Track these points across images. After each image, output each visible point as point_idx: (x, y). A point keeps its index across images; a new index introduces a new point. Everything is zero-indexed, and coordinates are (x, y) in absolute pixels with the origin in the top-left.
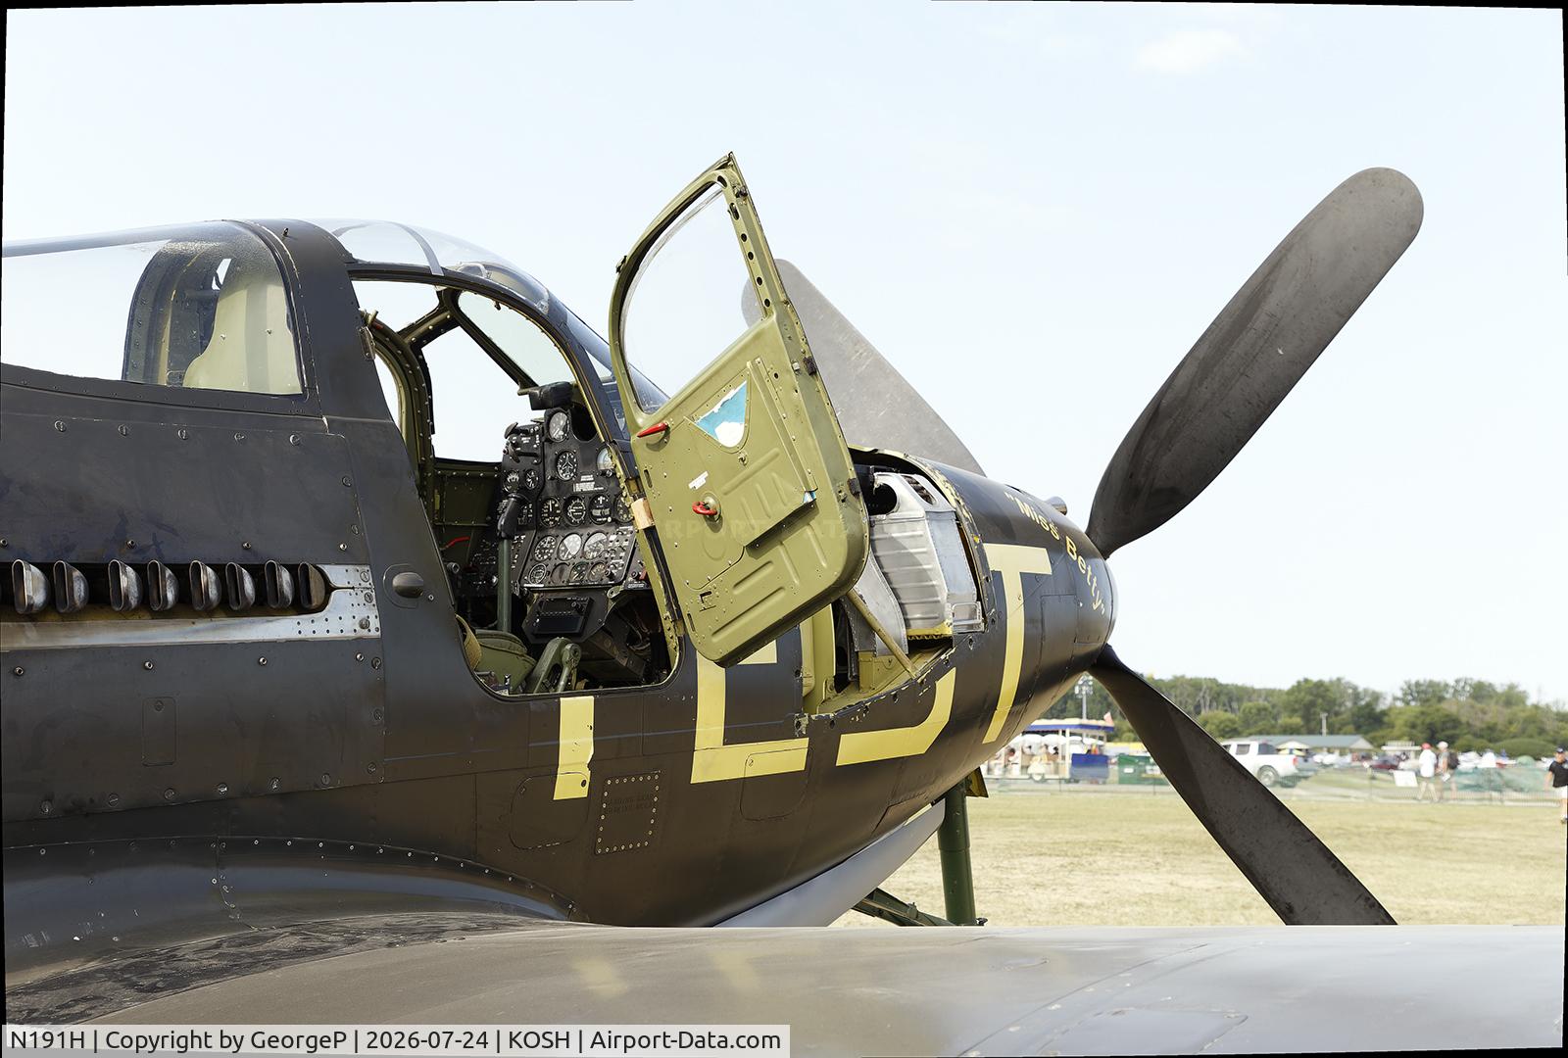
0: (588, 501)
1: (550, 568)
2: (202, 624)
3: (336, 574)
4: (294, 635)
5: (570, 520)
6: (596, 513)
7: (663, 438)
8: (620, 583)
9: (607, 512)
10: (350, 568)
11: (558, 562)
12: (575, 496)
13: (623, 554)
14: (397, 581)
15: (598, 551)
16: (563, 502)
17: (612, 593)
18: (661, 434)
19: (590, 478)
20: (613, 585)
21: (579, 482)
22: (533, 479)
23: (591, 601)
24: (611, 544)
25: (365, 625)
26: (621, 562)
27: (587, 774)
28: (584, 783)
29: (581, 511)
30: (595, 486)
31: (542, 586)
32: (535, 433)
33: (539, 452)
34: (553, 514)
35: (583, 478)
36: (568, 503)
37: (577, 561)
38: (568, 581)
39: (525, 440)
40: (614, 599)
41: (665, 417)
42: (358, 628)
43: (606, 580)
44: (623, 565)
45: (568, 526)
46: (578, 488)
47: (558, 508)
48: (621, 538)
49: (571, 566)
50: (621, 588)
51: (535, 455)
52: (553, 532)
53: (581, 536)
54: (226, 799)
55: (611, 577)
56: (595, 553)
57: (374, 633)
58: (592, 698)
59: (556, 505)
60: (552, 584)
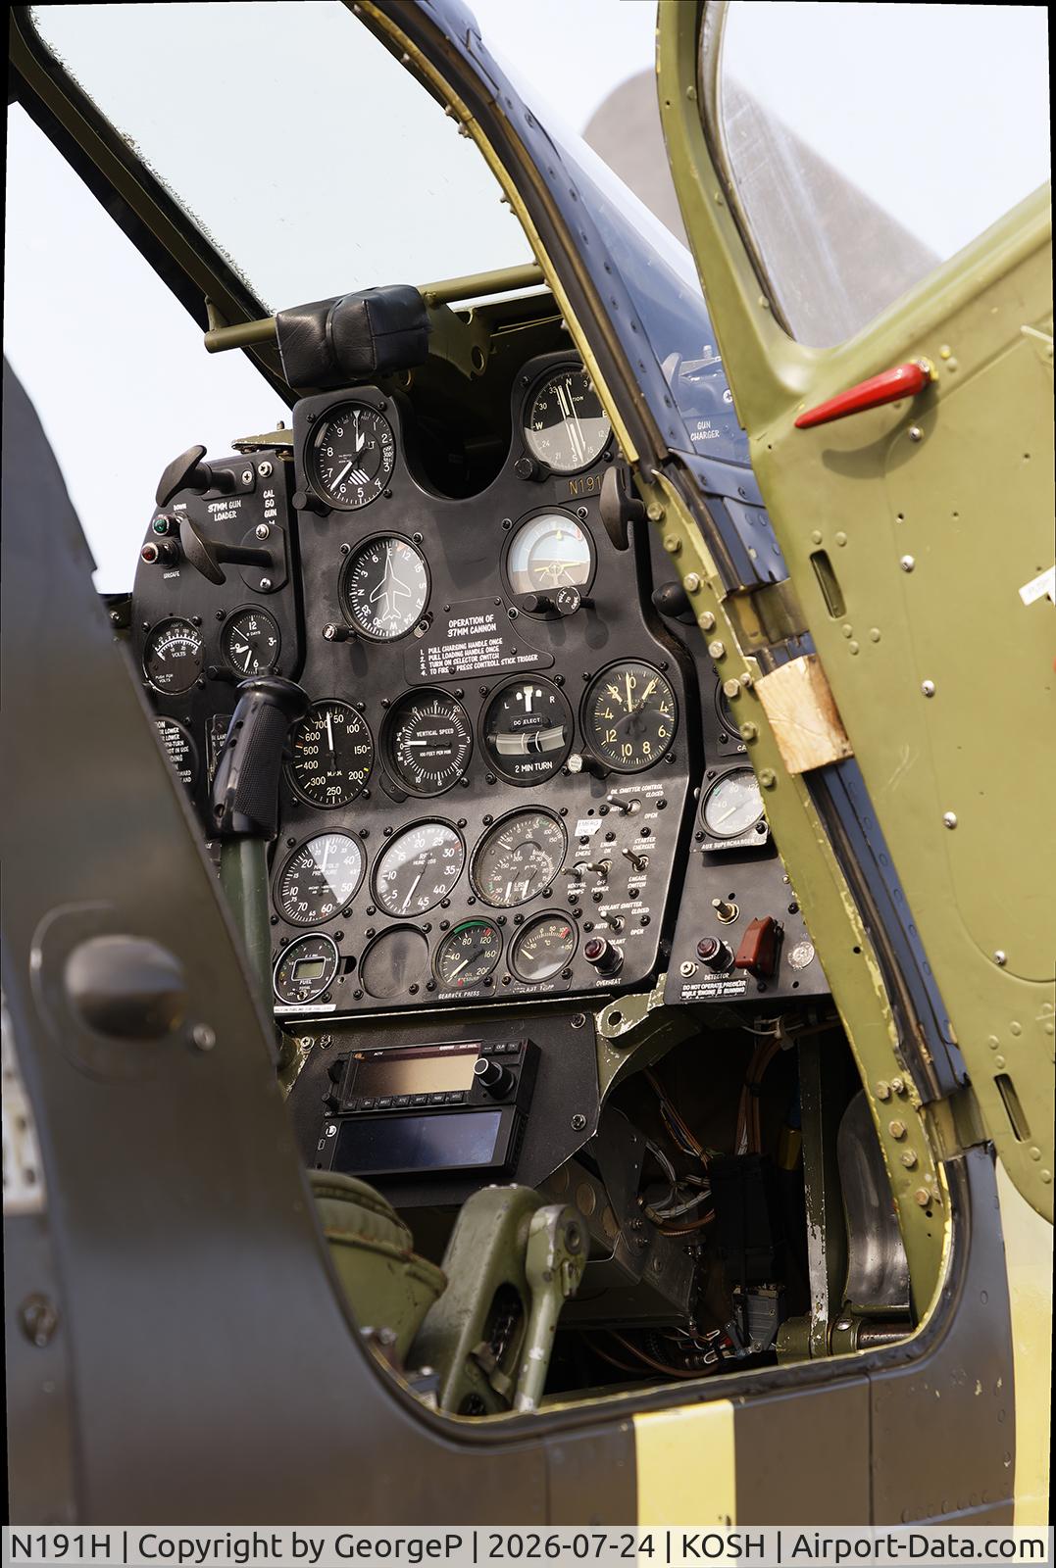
0: (476, 707)
1: (353, 945)
5: (407, 776)
6: (512, 745)
7: (905, 423)
8: (647, 985)
9: (553, 738)
11: (382, 922)
12: (425, 693)
13: (639, 882)
15: (534, 877)
16: (378, 716)
17: (616, 1018)
18: (893, 412)
19: (485, 624)
20: (617, 992)
21: (443, 640)
22: (256, 645)
23: (534, 1055)
24: (584, 851)
26: (639, 909)
29: (451, 743)
30: (504, 652)
31: (331, 1008)
32: (257, 486)
33: (277, 549)
34: (342, 757)
35: (457, 626)
36: (396, 716)
37: (455, 915)
38: (432, 987)
39: (222, 511)
40: (619, 1043)
41: (917, 343)
43: (587, 977)
44: (645, 921)
45: (401, 799)
46: (438, 662)
47: (360, 738)
48: (620, 825)
49: (436, 936)
50: (654, 1000)
51: (263, 561)
52: (348, 820)
53: (458, 828)
55: (608, 963)
56: (524, 886)
59: (352, 729)
60: (368, 1002)
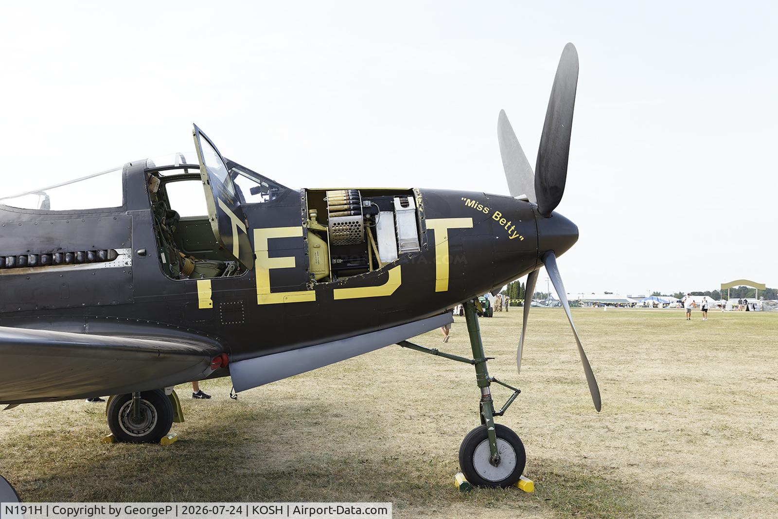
2: (76, 266)
3: (119, 251)
4: (104, 267)
10: (124, 249)
14: (139, 252)
25: (127, 263)
27: (211, 302)
28: (210, 304)
42: (125, 264)
54: (84, 306)
57: (129, 265)
58: (210, 280)
